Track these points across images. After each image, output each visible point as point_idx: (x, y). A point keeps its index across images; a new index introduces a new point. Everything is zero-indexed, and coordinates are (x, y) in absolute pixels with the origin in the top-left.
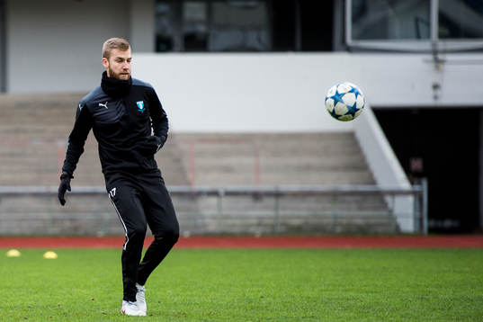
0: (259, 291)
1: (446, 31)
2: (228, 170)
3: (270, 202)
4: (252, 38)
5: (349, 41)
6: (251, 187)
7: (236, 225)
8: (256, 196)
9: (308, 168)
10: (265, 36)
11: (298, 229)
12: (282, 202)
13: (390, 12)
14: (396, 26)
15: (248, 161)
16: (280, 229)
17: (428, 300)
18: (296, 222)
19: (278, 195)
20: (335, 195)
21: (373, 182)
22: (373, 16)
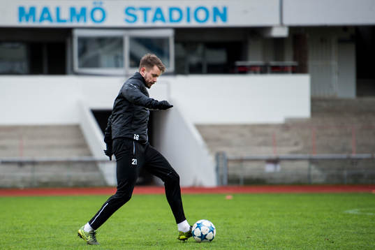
0: (21, 222)
1: (133, 63)
2: (3, 148)
3: (29, 167)
4: (17, 67)
5: (77, 68)
6: (17, 158)
7: (8, 182)
8: (21, 164)
9: (52, 147)
10: (25, 65)
11: (46, 184)
12: (37, 167)
13: (100, 51)
14: (104, 59)
15: (15, 142)
16: (36, 184)
17: (123, 226)
18: (45, 180)
19: (34, 163)
20: (69, 163)
21: (90, 154)
22: (90, 54)
